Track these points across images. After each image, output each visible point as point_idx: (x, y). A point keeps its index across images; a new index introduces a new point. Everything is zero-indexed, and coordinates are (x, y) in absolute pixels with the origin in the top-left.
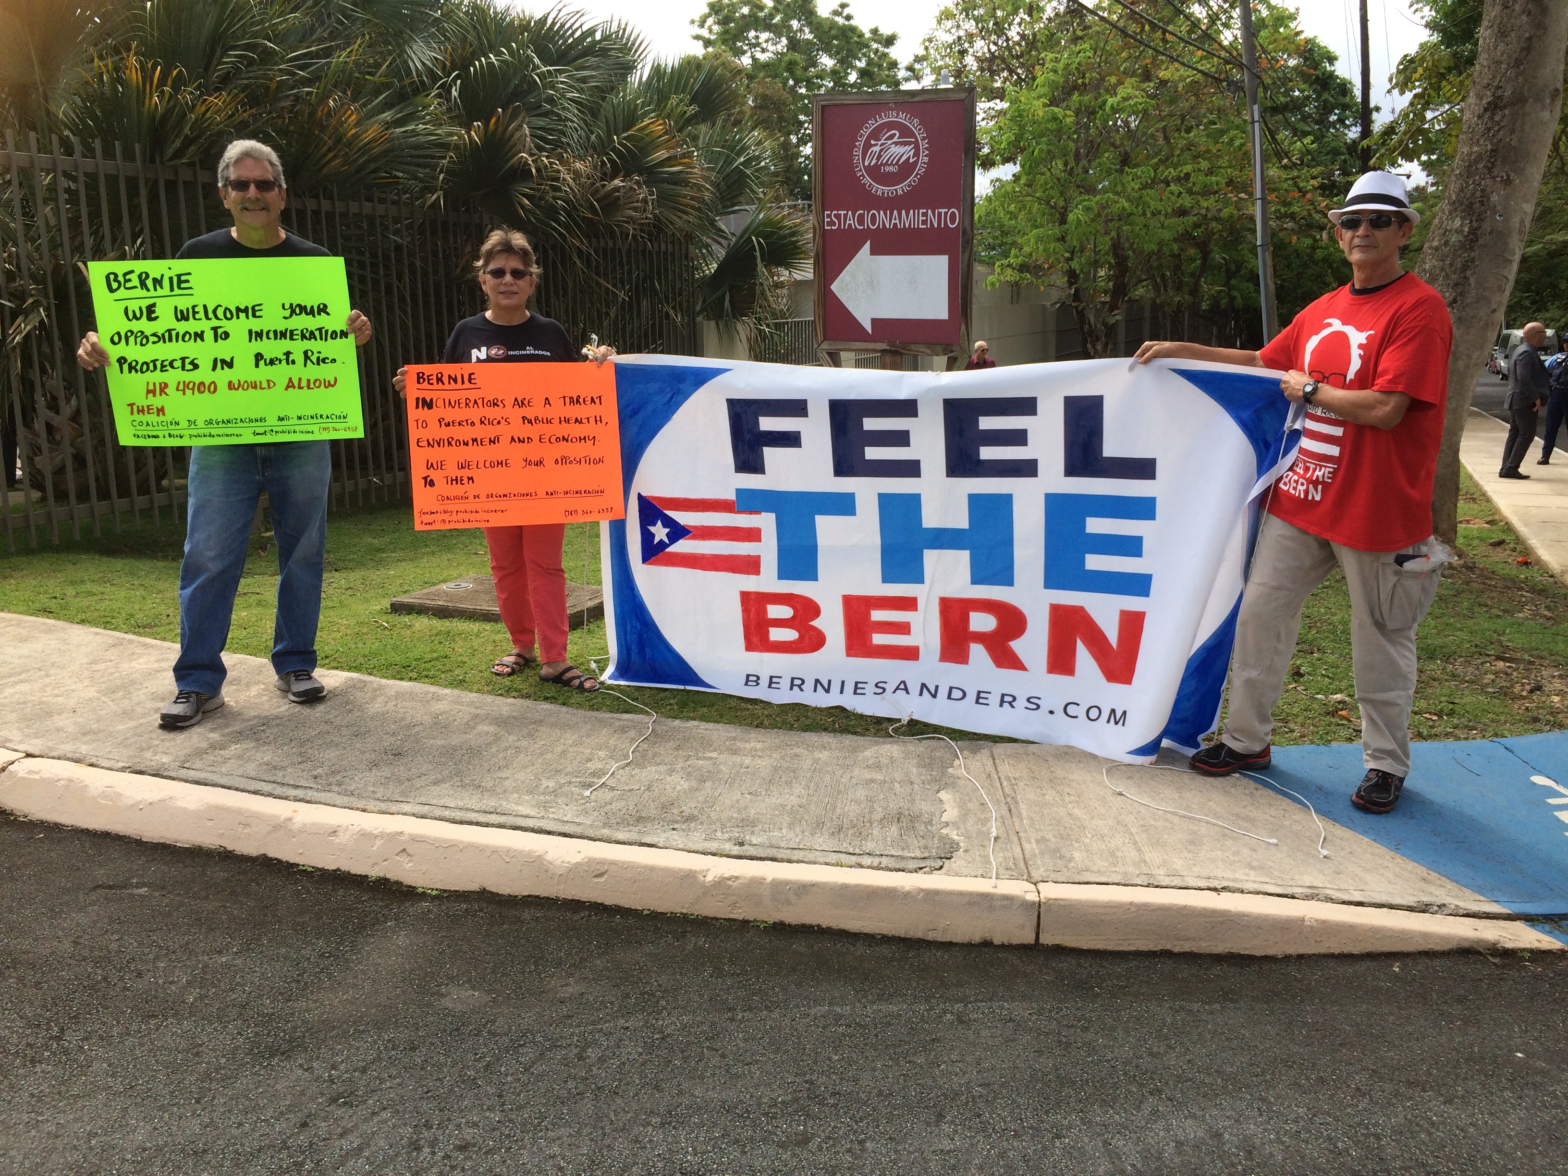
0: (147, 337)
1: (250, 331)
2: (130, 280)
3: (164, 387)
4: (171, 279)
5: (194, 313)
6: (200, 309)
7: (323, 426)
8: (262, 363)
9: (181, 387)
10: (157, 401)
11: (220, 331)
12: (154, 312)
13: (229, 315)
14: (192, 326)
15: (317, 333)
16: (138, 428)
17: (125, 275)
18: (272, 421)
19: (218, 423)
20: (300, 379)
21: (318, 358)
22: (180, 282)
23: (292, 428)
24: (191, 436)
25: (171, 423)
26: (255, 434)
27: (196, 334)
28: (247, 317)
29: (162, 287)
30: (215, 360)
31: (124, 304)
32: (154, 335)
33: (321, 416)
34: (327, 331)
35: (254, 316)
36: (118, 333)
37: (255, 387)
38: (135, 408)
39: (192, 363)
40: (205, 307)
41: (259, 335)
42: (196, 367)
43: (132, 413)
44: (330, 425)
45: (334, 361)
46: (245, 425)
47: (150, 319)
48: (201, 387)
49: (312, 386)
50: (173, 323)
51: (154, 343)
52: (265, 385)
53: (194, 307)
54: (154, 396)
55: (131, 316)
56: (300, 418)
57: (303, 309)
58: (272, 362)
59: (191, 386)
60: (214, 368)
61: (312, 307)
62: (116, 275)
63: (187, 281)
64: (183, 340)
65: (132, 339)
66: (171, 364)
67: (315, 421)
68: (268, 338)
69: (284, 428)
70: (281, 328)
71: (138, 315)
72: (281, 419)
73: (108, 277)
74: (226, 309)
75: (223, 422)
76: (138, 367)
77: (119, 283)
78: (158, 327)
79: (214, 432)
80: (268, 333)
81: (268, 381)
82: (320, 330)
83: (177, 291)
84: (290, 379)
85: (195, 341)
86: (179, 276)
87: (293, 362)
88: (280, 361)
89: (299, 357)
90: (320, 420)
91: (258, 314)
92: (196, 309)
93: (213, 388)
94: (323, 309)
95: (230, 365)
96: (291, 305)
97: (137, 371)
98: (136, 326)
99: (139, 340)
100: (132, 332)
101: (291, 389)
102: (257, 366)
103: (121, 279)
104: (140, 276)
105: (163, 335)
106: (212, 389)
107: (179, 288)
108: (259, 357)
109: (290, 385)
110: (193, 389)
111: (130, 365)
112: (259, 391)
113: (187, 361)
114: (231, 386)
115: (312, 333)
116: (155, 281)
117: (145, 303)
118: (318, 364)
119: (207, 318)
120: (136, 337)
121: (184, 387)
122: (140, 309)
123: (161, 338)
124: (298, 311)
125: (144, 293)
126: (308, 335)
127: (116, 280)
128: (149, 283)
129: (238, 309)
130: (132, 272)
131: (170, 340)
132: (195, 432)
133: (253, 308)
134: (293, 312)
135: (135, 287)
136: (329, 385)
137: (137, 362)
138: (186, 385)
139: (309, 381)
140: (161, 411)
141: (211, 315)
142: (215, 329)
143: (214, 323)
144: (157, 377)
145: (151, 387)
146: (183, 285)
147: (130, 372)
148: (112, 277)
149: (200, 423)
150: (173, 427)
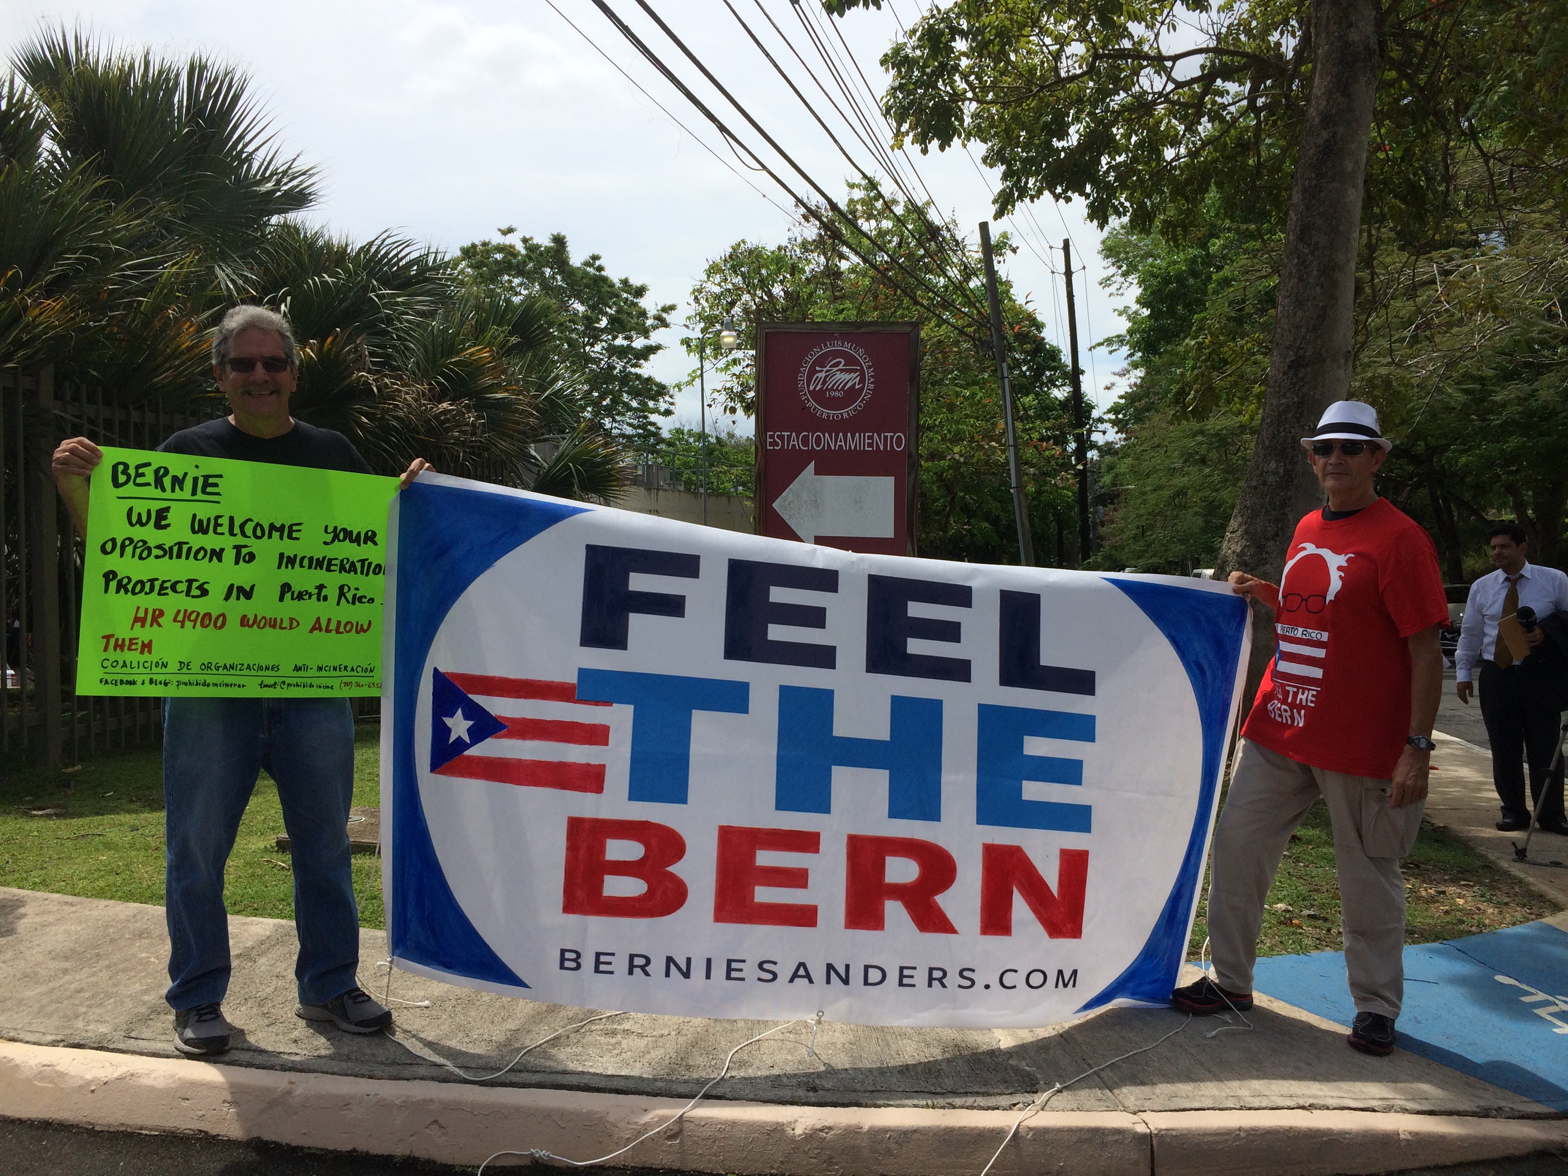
0: (149, 549)
1: (282, 555)
2: (143, 475)
3: (158, 614)
4: (196, 480)
5: (217, 525)
6: (224, 521)
7: (345, 680)
8: (288, 596)
9: (180, 618)
10: (143, 634)
11: (244, 551)
12: (165, 518)
13: (260, 532)
14: (210, 541)
15: (358, 565)
16: (110, 669)
17: (138, 467)
18: (286, 670)
19: (217, 668)
20: (329, 620)
21: (355, 595)
22: (206, 484)
23: (309, 681)
24: (179, 683)
25: (157, 666)
26: (262, 685)
27: (213, 551)
28: (281, 538)
29: (182, 489)
30: (231, 587)
31: (129, 503)
32: (160, 547)
33: (346, 668)
34: (370, 564)
35: (290, 537)
36: (113, 540)
37: (274, 626)
38: (112, 641)
39: (200, 588)
40: (231, 519)
41: (291, 561)
42: (204, 593)
43: (106, 649)
44: (354, 680)
45: (372, 600)
46: (253, 673)
47: (158, 526)
48: (206, 620)
49: (342, 629)
50: (186, 535)
51: (157, 557)
52: (286, 624)
53: (217, 518)
54: (143, 626)
55: (134, 519)
56: (320, 669)
57: (348, 534)
58: (300, 596)
59: (193, 617)
60: (227, 597)
61: (359, 534)
62: (126, 466)
63: (216, 485)
64: (196, 558)
65: (129, 550)
66: (174, 588)
67: (338, 673)
68: (301, 566)
69: (299, 681)
70: (318, 555)
71: (144, 520)
72: (297, 669)
73: (115, 468)
74: (258, 524)
75: (225, 667)
76: (130, 587)
77: (129, 477)
78: (168, 538)
79: (210, 679)
80: (303, 559)
81: (291, 619)
82: (363, 561)
83: (200, 496)
84: (318, 619)
85: (211, 560)
86: (206, 478)
87: (325, 598)
88: (310, 595)
89: (332, 592)
90: (344, 673)
91: (295, 535)
92: (220, 521)
93: (220, 621)
94: (371, 537)
95: (248, 594)
96: (336, 528)
97: (126, 591)
98: (138, 533)
99: (138, 551)
100: (131, 540)
101: (316, 632)
102: (281, 599)
103: (132, 471)
104: (157, 472)
105: (171, 548)
106: (219, 624)
107: (204, 492)
108: (286, 588)
109: (317, 626)
110: (195, 621)
111: (120, 582)
112: (278, 630)
113: (195, 584)
114: (244, 622)
115: (353, 564)
116: (175, 479)
117: (155, 506)
118: (354, 603)
119: (232, 533)
120: (135, 548)
121: (184, 618)
122: (149, 512)
123: (167, 552)
124: (341, 536)
125: (158, 493)
126: (347, 566)
127: (125, 472)
128: (167, 481)
129: (272, 527)
130: (148, 464)
131: (179, 556)
132: (185, 679)
133: (291, 526)
134: (336, 537)
135: (149, 484)
136: (361, 630)
137: (130, 579)
138: (187, 615)
139: (339, 623)
140: (147, 647)
141: (237, 530)
142: (238, 548)
143: (239, 540)
144: (152, 601)
145: (141, 614)
146: (209, 490)
147: (118, 591)
148: (121, 468)
149: (195, 667)
150: (158, 670)
